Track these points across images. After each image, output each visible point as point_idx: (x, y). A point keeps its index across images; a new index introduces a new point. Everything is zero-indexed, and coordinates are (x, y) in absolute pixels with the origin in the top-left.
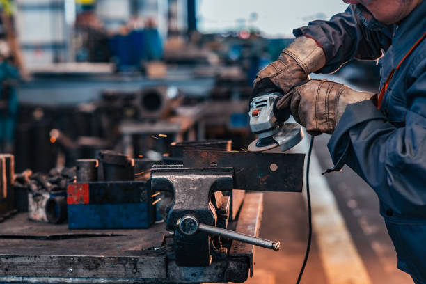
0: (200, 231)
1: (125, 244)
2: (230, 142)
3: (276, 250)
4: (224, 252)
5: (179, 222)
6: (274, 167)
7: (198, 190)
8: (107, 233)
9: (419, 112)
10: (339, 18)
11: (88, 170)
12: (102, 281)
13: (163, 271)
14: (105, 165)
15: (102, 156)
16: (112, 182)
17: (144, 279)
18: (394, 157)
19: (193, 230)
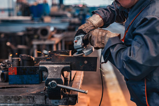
0: (57, 87)
1: (30, 91)
2: (71, 51)
3: (86, 94)
4: (67, 94)
5: (50, 83)
6: (86, 62)
7: (57, 71)
8: (23, 86)
9: (137, 41)
10: (109, 7)
11: (16, 62)
12: (21, 105)
13: (44, 101)
14: (23, 60)
15: (22, 57)
16: (25, 67)
17: (37, 104)
18: (127, 57)
19: (55, 86)
